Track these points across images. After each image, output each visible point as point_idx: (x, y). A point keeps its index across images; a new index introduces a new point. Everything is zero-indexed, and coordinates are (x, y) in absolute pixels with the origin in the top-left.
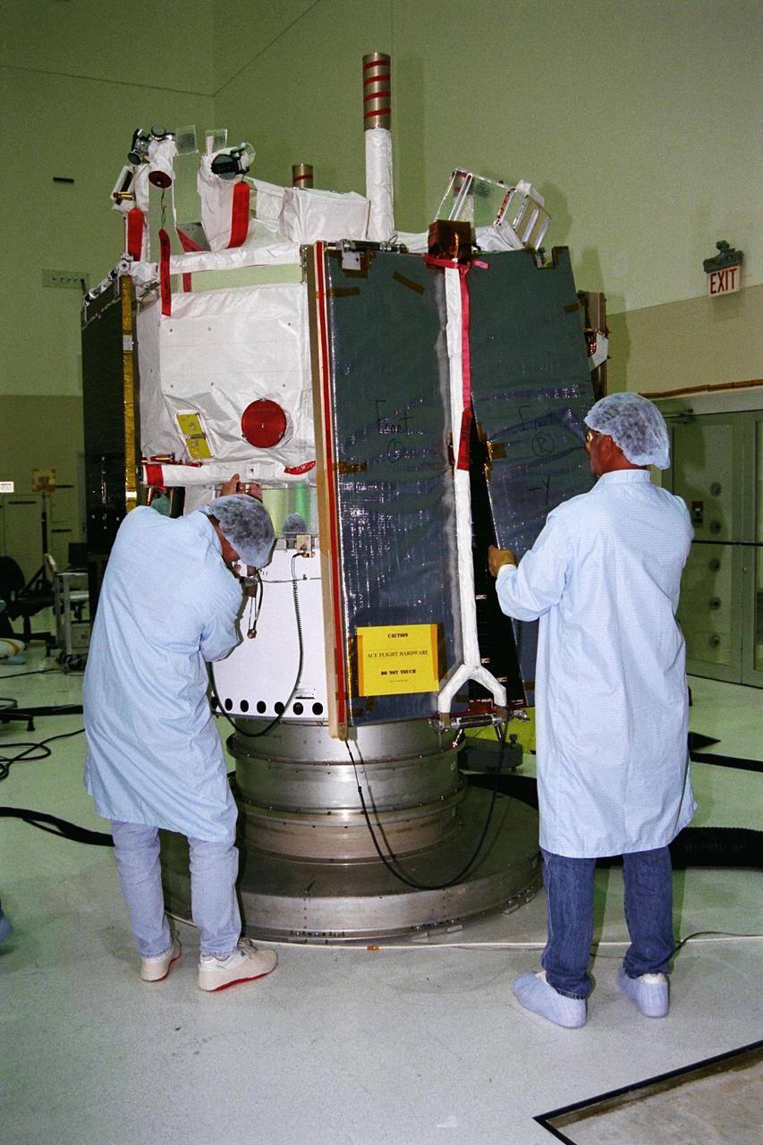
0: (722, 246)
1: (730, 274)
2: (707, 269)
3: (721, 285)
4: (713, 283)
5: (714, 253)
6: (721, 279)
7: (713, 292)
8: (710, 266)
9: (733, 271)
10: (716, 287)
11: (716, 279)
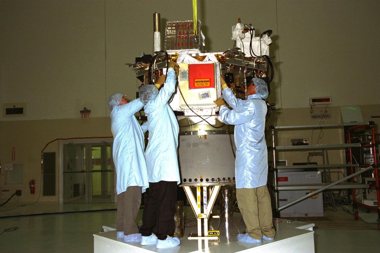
0: (85, 108)
1: (87, 115)
2: (81, 113)
3: (85, 116)
4: (82, 116)
5: (83, 109)
6: (85, 115)
7: (82, 118)
8: (82, 112)
9: (88, 114)
10: (83, 117)
11: (83, 115)
